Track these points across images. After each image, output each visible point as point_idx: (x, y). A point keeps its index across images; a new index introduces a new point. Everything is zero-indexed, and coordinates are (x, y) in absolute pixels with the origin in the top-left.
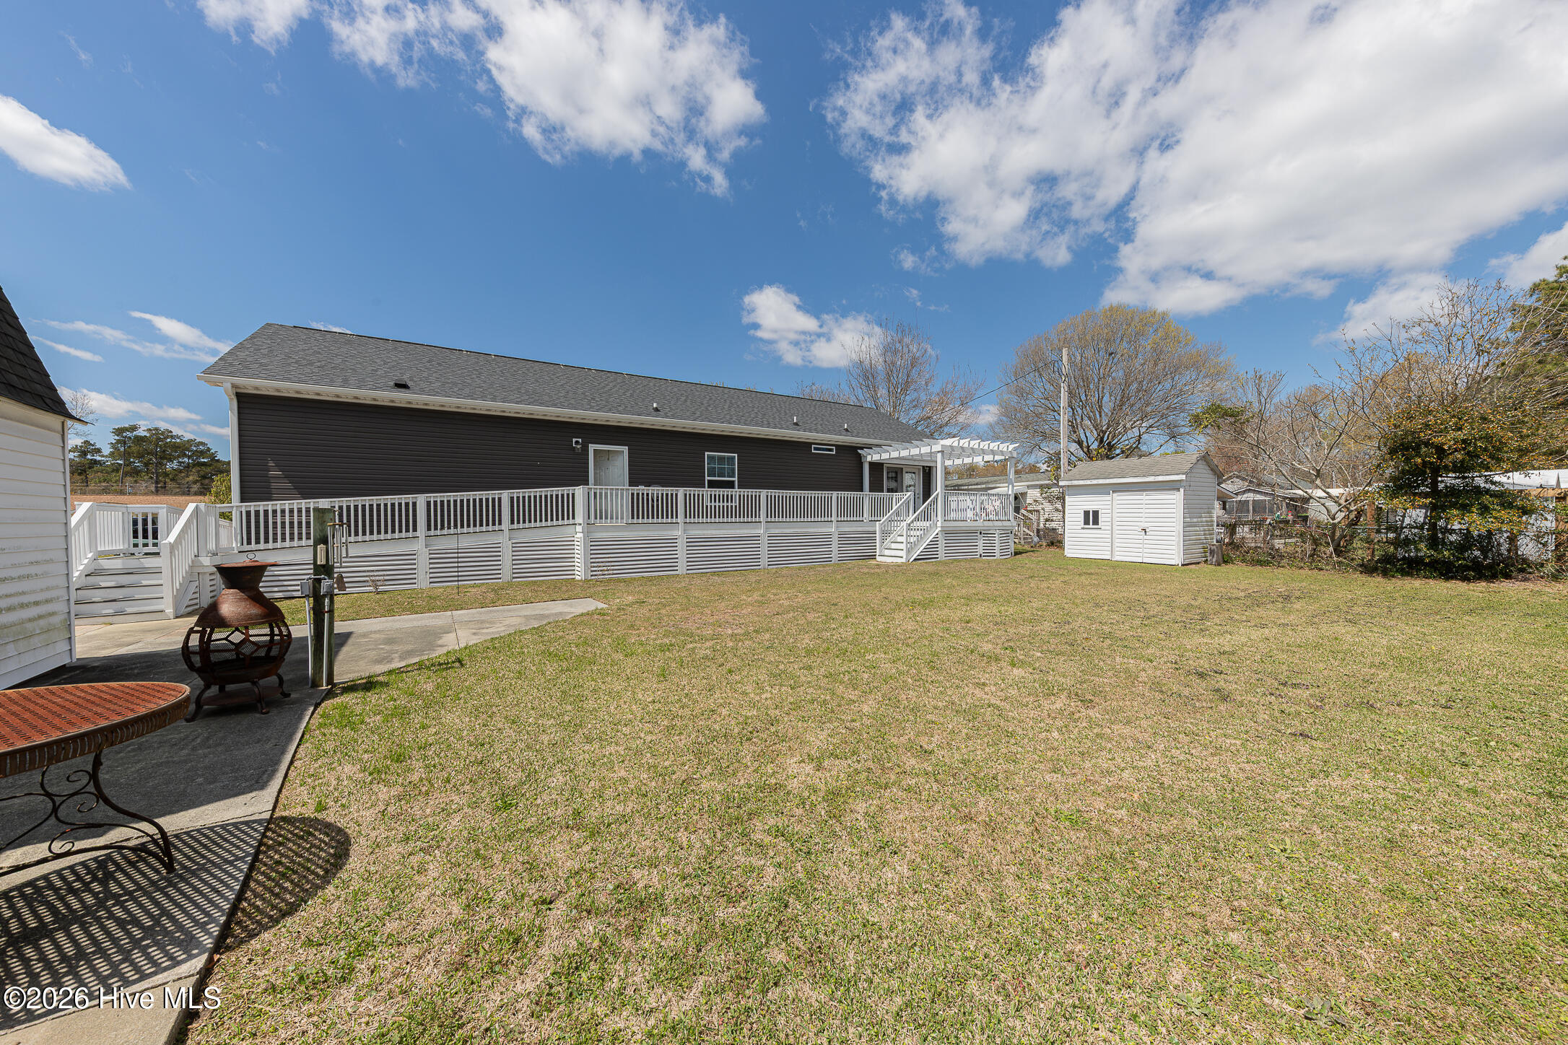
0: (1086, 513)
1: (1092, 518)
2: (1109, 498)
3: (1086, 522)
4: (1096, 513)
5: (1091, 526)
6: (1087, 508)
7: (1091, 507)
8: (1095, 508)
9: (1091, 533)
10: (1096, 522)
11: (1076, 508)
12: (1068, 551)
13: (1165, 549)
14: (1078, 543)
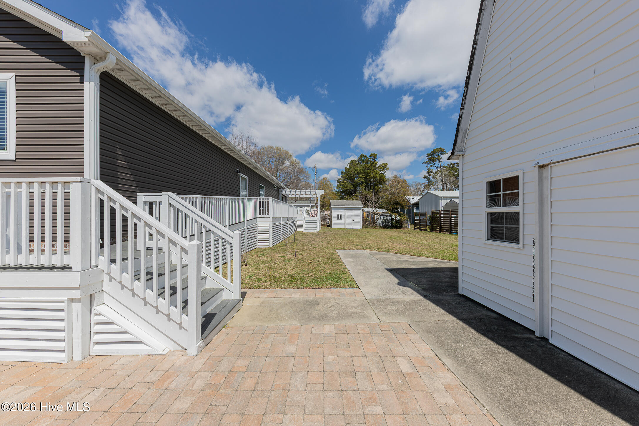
0: (338, 215)
1: (340, 217)
2: (344, 211)
3: (338, 218)
4: (341, 215)
5: (340, 219)
6: (338, 214)
7: (339, 214)
8: (341, 214)
9: (340, 221)
10: (341, 218)
11: (335, 213)
12: (333, 226)
13: (358, 225)
14: (336, 224)
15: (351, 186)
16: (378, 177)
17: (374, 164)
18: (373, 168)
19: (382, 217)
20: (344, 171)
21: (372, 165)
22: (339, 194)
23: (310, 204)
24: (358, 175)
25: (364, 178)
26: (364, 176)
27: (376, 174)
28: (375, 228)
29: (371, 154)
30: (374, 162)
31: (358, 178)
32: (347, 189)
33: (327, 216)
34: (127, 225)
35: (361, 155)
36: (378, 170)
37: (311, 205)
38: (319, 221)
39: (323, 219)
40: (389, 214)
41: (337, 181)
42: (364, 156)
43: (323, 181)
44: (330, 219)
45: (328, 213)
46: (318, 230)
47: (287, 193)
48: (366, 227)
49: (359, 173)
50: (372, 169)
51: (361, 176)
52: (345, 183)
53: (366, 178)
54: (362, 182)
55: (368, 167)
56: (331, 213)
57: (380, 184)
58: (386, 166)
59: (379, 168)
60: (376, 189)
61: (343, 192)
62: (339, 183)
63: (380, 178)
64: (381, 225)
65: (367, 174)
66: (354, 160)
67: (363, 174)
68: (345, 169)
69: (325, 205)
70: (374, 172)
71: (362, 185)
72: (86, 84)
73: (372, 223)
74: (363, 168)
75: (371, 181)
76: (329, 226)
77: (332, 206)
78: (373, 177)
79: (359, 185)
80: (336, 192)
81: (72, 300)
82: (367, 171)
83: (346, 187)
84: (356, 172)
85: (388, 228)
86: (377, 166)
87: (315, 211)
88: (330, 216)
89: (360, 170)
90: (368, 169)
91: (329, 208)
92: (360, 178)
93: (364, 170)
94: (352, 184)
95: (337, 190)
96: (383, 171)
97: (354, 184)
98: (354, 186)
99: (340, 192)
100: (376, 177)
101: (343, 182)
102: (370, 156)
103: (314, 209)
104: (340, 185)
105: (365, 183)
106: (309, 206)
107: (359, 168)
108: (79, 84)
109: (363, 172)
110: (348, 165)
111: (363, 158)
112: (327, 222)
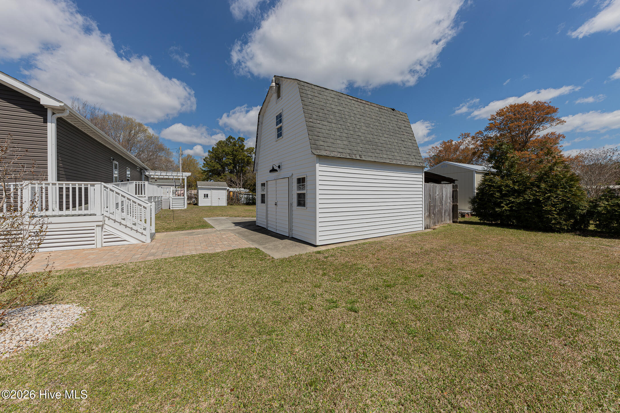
0: (205, 195)
1: (206, 196)
2: (210, 191)
3: (205, 197)
4: (207, 195)
6: (205, 193)
7: (206, 193)
8: (207, 193)
9: (206, 199)
10: (207, 197)
11: (201, 193)
12: (200, 204)
13: (224, 202)
14: (202, 202)
15: (219, 166)
16: (246, 160)
17: (242, 147)
18: (241, 151)
19: (246, 196)
20: (211, 150)
21: (240, 147)
22: (206, 174)
23: (174, 184)
24: (227, 156)
25: (232, 159)
26: (232, 158)
27: (244, 156)
28: (239, 205)
29: (239, 138)
30: (242, 145)
31: (227, 159)
32: (215, 169)
33: (193, 195)
34: (63, 202)
35: (229, 137)
36: (246, 153)
37: (176, 185)
38: (186, 199)
39: (189, 198)
40: (250, 194)
41: (204, 159)
42: (232, 138)
43: (187, 159)
44: (196, 198)
45: (194, 192)
46: (186, 207)
47: (150, 174)
48: (231, 205)
49: (227, 154)
50: (239, 151)
51: (229, 157)
52: (213, 162)
53: (234, 160)
54: (230, 163)
55: (236, 149)
56: (198, 192)
57: (247, 166)
58: (252, 150)
59: (247, 150)
60: (243, 170)
61: (210, 171)
62: (206, 162)
63: (248, 160)
64: (245, 202)
65: (235, 156)
66: (222, 141)
67: (231, 156)
68: (212, 148)
69: (191, 185)
70: (242, 154)
71: (230, 166)
72: (49, 124)
73: (236, 201)
74: (231, 149)
75: (239, 163)
76: (196, 204)
77: (198, 187)
78: (241, 159)
79: (227, 165)
80: (203, 171)
81: (97, 226)
82: (235, 152)
83: (213, 167)
84: (224, 153)
85: (249, 205)
86: (245, 149)
87: (181, 190)
88: (197, 195)
89: (227, 152)
90: (236, 151)
91: (196, 187)
92: (229, 159)
93: (232, 152)
94: (219, 164)
95: (204, 169)
96: (250, 154)
97: (222, 164)
98: (222, 166)
99: (207, 171)
100: (244, 159)
101: (210, 162)
102: (238, 139)
103: (180, 189)
104: (206, 164)
105: (233, 164)
106: (173, 185)
107: (226, 150)
108: (43, 123)
109: (231, 153)
110: (215, 145)
111: (231, 140)
112: (193, 201)
